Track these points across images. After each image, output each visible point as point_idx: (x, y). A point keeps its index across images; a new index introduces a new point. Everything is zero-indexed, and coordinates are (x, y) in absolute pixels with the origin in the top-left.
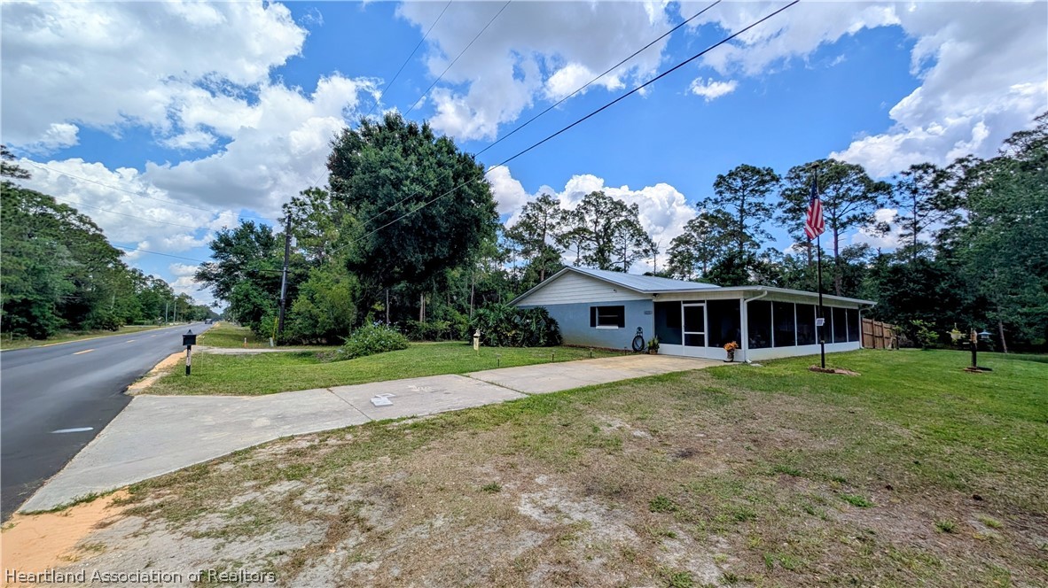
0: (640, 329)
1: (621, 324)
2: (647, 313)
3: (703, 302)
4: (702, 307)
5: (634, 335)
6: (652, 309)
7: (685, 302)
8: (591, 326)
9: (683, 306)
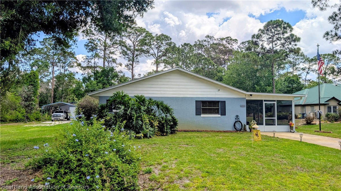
0: (237, 116)
1: (224, 113)
2: (241, 106)
3: (275, 101)
4: (274, 104)
5: (234, 121)
6: (245, 104)
7: (265, 101)
8: (197, 114)
9: (264, 103)
